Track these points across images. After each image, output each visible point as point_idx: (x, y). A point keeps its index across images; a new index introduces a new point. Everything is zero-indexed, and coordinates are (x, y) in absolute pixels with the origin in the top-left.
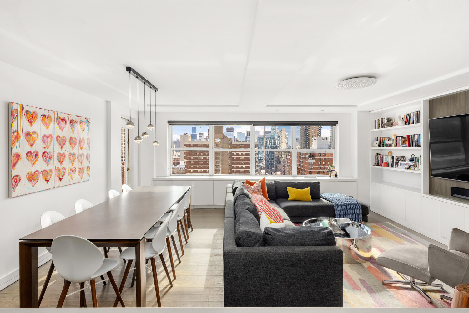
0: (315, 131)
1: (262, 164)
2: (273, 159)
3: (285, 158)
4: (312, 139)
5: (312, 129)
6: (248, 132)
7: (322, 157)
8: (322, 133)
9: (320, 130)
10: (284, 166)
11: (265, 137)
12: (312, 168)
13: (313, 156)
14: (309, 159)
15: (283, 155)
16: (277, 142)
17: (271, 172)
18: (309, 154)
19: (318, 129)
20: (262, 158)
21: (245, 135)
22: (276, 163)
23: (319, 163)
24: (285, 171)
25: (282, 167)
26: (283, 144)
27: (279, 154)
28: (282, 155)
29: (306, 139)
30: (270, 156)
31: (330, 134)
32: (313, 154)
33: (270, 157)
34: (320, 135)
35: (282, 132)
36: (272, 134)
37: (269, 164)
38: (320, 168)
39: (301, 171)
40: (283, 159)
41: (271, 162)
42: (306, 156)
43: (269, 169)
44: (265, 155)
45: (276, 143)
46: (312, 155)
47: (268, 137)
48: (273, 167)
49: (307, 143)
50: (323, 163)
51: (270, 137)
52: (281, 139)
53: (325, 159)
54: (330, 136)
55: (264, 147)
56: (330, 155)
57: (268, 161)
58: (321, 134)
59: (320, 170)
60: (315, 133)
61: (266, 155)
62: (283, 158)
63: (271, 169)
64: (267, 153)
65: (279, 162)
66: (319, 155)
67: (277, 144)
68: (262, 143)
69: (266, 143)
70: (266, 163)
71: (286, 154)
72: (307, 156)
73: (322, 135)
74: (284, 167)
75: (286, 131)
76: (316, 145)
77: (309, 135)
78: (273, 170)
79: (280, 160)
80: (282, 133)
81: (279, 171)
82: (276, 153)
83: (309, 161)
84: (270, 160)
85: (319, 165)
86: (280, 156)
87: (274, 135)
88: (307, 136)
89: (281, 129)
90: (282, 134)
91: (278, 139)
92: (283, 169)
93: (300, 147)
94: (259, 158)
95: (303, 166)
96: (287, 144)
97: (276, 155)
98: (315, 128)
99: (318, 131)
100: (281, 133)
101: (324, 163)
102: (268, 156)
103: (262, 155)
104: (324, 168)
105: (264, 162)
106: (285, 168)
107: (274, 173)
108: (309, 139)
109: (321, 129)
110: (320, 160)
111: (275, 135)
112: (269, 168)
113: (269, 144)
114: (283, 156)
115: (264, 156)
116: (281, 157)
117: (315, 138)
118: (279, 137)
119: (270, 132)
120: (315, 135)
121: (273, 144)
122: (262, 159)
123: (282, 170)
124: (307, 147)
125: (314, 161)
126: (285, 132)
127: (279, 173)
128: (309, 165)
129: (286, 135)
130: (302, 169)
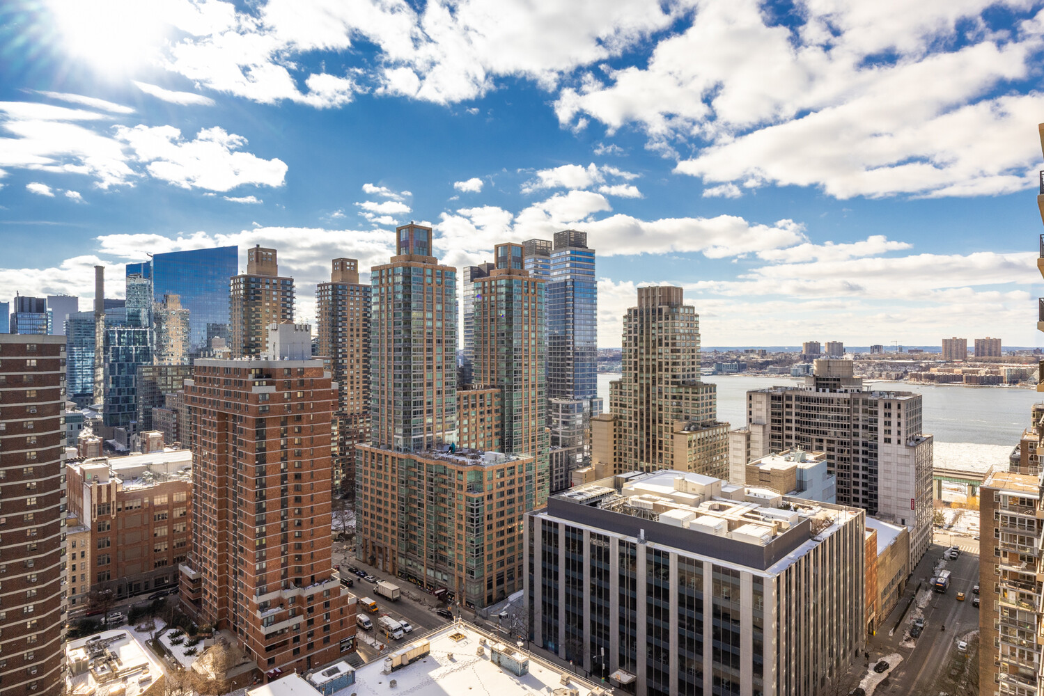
0: (275, 305)
1: (91, 409)
2: (133, 392)
3: (180, 386)
4: (267, 328)
5: (268, 301)
6: (23, 298)
7: (293, 377)
8: (294, 311)
9: (289, 305)
10: (176, 411)
11: (103, 317)
12: (264, 411)
13: (268, 376)
14: (257, 383)
15: (172, 376)
16: (148, 336)
17: (129, 435)
18: (258, 372)
19: (284, 300)
20: (89, 391)
21: (12, 310)
22: (145, 404)
23: (286, 396)
24: (178, 425)
25: (168, 415)
26: (172, 342)
27: (156, 374)
28: (169, 378)
29: (249, 328)
30: (121, 381)
31: (317, 315)
32: (267, 370)
33: (122, 387)
34: (289, 317)
35: (170, 306)
36: (129, 309)
37: (120, 408)
38: (290, 407)
39: (231, 422)
40: (172, 389)
41: (127, 400)
42: (247, 377)
43: (117, 425)
44: (101, 377)
45: (145, 338)
46: (266, 374)
47: (115, 318)
48: (136, 417)
49: (253, 339)
50: (296, 394)
51: (121, 318)
52: (164, 327)
53: (302, 382)
54: (317, 320)
55: (99, 351)
56: (315, 371)
57: (116, 400)
58: (291, 314)
59: (290, 414)
60: (275, 312)
61: (106, 378)
62: (172, 385)
63: (126, 424)
64: (112, 372)
65: (161, 401)
66: (286, 372)
67: (151, 341)
68: (88, 339)
69: (107, 339)
70: (104, 406)
71: (182, 372)
72: (250, 378)
73: (294, 317)
74: (175, 416)
75: (183, 302)
76: (278, 346)
77: (258, 316)
78: (135, 426)
79: (160, 392)
80: (169, 308)
81: (156, 428)
82: (147, 372)
83: (256, 390)
84: (123, 395)
85: (285, 401)
86: (161, 381)
87: (139, 312)
88: (253, 320)
89: (166, 297)
90: (167, 312)
91: (155, 325)
92: (171, 421)
93: (230, 351)
94: (79, 391)
95: (237, 407)
96: (186, 341)
97: (147, 379)
98: (275, 299)
99: (284, 305)
100: (165, 306)
101: (299, 395)
102: (116, 381)
103: (89, 379)
104: (299, 407)
105: (100, 401)
106: (179, 417)
107: (139, 435)
108: (257, 327)
109: (291, 303)
110: (289, 386)
111: (144, 313)
112: (121, 420)
113: (120, 343)
114: (173, 380)
115: (99, 382)
116: (167, 385)
117: (273, 325)
118: (157, 319)
119: (120, 304)
120: (275, 316)
121: (135, 341)
122: (92, 395)
123: (168, 425)
124: (253, 350)
125: (272, 390)
126: (179, 305)
127: (155, 434)
128: (257, 403)
129: (183, 316)
130: (234, 417)
